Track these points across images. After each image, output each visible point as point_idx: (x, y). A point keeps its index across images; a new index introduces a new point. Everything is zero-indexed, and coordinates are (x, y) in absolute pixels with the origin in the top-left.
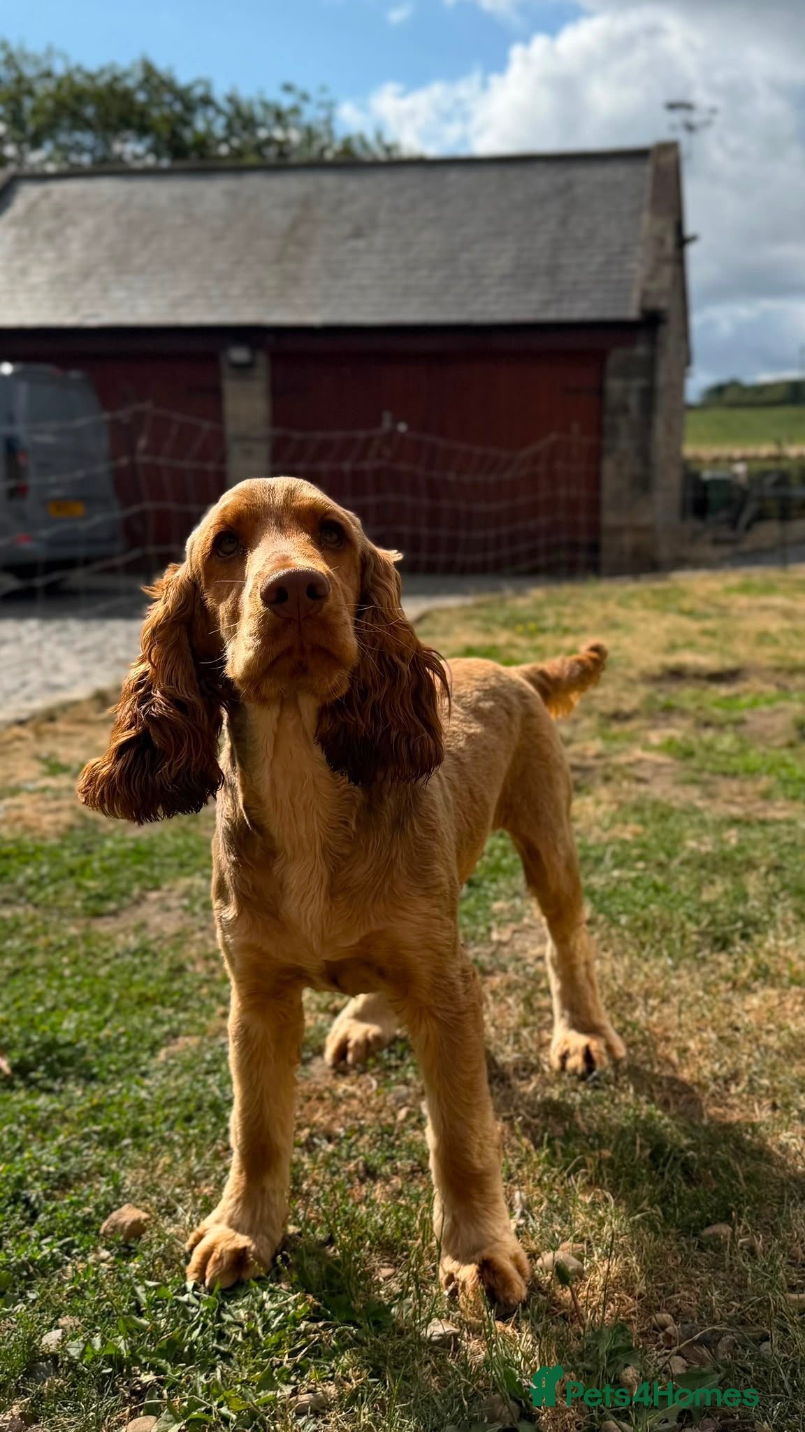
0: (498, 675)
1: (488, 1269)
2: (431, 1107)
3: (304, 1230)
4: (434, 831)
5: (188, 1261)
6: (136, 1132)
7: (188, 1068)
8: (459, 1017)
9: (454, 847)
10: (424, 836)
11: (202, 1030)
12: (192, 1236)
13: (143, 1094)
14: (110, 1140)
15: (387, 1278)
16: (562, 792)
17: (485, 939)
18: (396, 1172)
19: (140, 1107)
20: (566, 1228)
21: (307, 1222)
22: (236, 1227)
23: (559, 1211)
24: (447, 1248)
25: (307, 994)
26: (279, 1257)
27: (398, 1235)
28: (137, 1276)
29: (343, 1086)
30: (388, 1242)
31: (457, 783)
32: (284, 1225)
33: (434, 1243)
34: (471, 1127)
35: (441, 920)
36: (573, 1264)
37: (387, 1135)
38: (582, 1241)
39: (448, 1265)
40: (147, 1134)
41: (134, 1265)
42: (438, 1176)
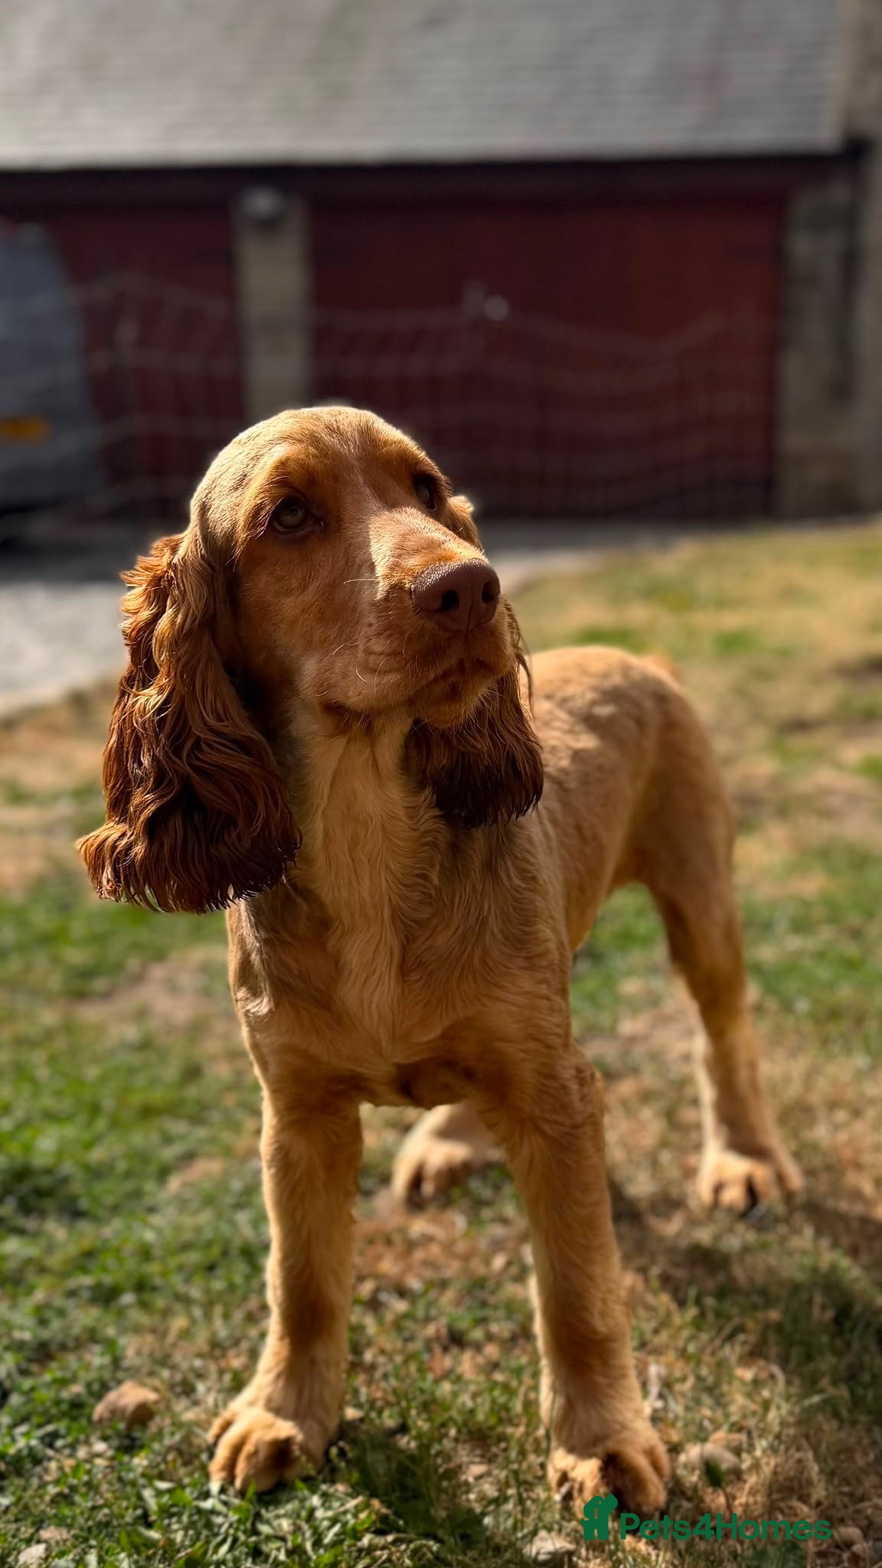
0: (626, 669)
1: (614, 1466)
2: (535, 1254)
3: (367, 1415)
4: (534, 878)
5: (211, 1456)
6: (142, 1286)
7: (209, 1201)
8: (573, 1131)
9: (561, 903)
10: (523, 885)
11: (228, 1152)
12: (217, 1424)
13: (149, 1236)
14: (106, 1296)
15: (479, 1478)
16: (719, 831)
17: (611, 1032)
18: (490, 1337)
19: (145, 1253)
20: (719, 1414)
21: (372, 1403)
22: (277, 1409)
23: (710, 1390)
24: (559, 1438)
25: (366, 1109)
26: (334, 1451)
27: (493, 1421)
28: (143, 1475)
29: (419, 1226)
30: (480, 1430)
31: (559, 816)
32: (341, 1407)
33: (541, 1432)
34: (591, 1278)
35: (548, 999)
36: (727, 1460)
37: (478, 1290)
38: (740, 1429)
39: (561, 1460)
40: (154, 1289)
41: (140, 1461)
42: (547, 1342)
